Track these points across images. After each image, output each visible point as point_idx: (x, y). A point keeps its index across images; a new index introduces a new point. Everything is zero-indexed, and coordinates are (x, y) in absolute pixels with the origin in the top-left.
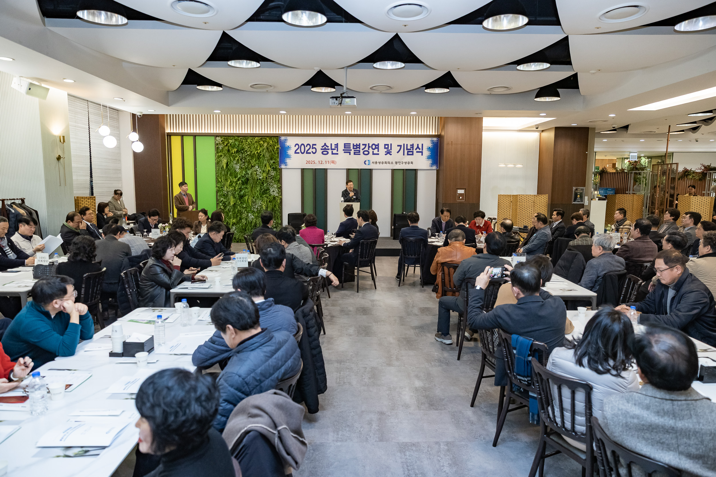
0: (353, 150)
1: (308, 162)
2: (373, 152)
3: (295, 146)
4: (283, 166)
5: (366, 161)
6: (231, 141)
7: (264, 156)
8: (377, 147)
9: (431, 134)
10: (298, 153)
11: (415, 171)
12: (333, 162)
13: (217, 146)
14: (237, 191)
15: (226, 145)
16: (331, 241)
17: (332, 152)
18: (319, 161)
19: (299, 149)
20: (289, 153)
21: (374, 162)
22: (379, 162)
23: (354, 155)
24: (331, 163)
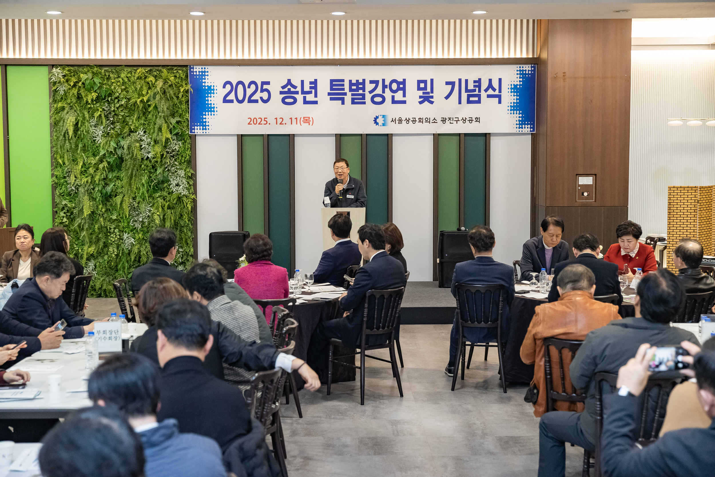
0: (349, 94)
1: (252, 121)
2: (393, 97)
3: (224, 87)
4: (198, 130)
5: (377, 117)
6: (83, 77)
7: (156, 107)
8: (401, 86)
9: (518, 56)
10: (231, 101)
11: (486, 136)
12: (307, 120)
13: (54, 88)
14: (99, 184)
15: (75, 86)
16: (304, 293)
17: (305, 98)
18: (276, 118)
19: (233, 93)
20: (211, 101)
21: (395, 120)
22: (406, 119)
23: (352, 104)
24: (302, 122)
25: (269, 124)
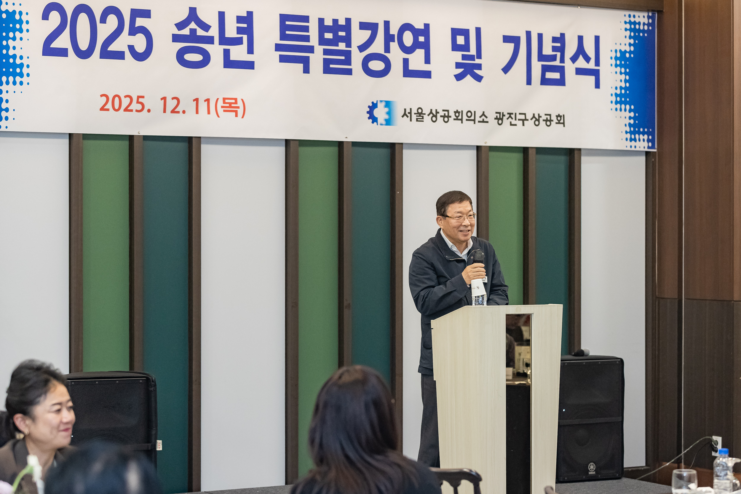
0: (319, 49)
1: (111, 103)
2: (406, 62)
3: (45, 16)
5: (374, 106)
8: (422, 39)
10: (63, 52)
11: (573, 156)
12: (229, 105)
17: (227, 53)
18: (164, 99)
19: (67, 32)
20: (14, 48)
21: (410, 113)
22: (431, 112)
23: (325, 72)
24: (220, 110)
25: (149, 111)
